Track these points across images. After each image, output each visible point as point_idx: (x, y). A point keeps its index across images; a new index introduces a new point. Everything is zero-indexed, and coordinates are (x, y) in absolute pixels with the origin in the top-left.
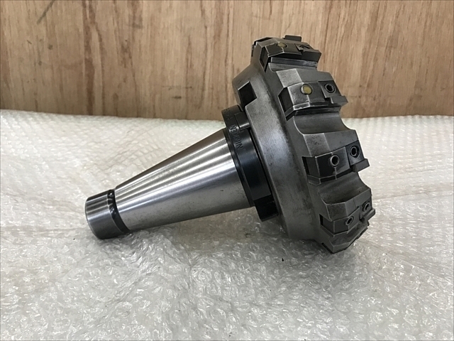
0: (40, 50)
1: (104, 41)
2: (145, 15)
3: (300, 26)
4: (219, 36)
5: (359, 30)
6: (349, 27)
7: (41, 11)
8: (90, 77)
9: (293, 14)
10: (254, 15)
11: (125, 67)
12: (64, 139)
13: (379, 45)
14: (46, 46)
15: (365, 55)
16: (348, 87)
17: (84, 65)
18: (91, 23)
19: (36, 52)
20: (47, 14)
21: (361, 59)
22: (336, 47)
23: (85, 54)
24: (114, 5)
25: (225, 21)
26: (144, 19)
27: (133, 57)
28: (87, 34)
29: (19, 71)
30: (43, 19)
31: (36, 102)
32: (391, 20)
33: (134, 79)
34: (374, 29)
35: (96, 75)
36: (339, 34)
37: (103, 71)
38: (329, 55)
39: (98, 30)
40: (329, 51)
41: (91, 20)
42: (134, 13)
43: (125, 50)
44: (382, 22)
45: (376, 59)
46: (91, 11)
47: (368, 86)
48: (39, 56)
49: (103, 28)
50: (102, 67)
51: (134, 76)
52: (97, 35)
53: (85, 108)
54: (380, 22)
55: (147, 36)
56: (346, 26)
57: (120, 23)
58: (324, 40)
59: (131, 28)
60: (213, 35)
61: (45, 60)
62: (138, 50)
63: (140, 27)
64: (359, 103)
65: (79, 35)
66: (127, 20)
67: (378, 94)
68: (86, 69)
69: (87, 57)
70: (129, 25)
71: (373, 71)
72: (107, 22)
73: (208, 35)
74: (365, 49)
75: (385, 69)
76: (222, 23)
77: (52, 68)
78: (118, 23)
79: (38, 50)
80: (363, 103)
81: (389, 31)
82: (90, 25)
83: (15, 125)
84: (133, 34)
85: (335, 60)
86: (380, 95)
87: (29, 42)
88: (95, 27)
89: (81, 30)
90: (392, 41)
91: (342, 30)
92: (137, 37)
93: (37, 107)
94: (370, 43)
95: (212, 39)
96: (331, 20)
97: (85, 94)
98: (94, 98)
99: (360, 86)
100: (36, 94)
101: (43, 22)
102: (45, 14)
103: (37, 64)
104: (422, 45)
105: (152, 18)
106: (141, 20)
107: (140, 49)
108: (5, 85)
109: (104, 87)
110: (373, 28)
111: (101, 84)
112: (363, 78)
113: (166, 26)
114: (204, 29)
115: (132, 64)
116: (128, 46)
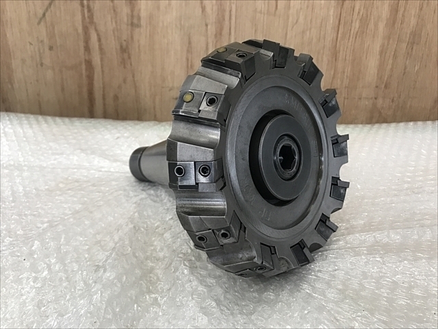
0: (42, 51)
1: (103, 41)
2: (143, 14)
3: (309, 22)
4: (221, 34)
5: (376, 25)
6: (364, 22)
7: (40, 12)
8: (90, 78)
9: (301, 9)
10: (258, 10)
11: (125, 67)
13: (399, 40)
14: (46, 48)
15: (382, 52)
16: (363, 87)
17: (84, 67)
18: (90, 23)
19: (38, 55)
20: (46, 15)
21: (378, 57)
22: (350, 44)
23: (85, 55)
24: (111, 4)
25: (227, 17)
26: (142, 18)
27: (132, 57)
28: (86, 33)
29: (23, 74)
30: (43, 20)
31: (39, 101)
32: (413, 13)
33: (134, 80)
34: (394, 23)
35: (96, 77)
36: (353, 29)
37: (103, 71)
38: (341, 53)
39: (96, 30)
40: (342, 49)
42: (132, 11)
43: (124, 50)
44: (403, 16)
45: (395, 56)
46: (89, 10)
47: (386, 87)
48: (41, 58)
49: (102, 28)
50: (102, 67)
51: (133, 77)
53: (86, 110)
54: (401, 16)
55: (146, 37)
56: (361, 20)
58: (335, 38)
59: (130, 27)
60: (215, 33)
61: (47, 61)
62: (137, 50)
63: (139, 26)
65: (78, 34)
66: (125, 19)
67: (396, 95)
68: (86, 70)
69: (87, 58)
70: (128, 25)
71: (392, 70)
72: (105, 22)
73: (209, 33)
74: (383, 46)
75: (405, 68)
76: (224, 19)
77: (54, 69)
78: (116, 22)
79: (39, 51)
80: (379, 106)
81: (411, 26)
82: (88, 25)
84: (131, 33)
85: (347, 58)
86: (399, 97)
87: (31, 44)
88: (93, 27)
89: (80, 30)
90: (414, 37)
91: (356, 25)
92: (136, 37)
93: (40, 108)
94: (389, 38)
95: (213, 37)
96: (343, 15)
97: (85, 95)
99: (377, 87)
100: (38, 95)
101: (42, 23)
102: (44, 15)
103: (39, 66)
105: (151, 17)
106: (139, 18)
107: (139, 49)
108: (10, 86)
109: (104, 88)
110: (392, 22)
111: (102, 86)
112: (380, 78)
113: (165, 24)
114: (205, 27)
115: (131, 65)
116: (127, 46)
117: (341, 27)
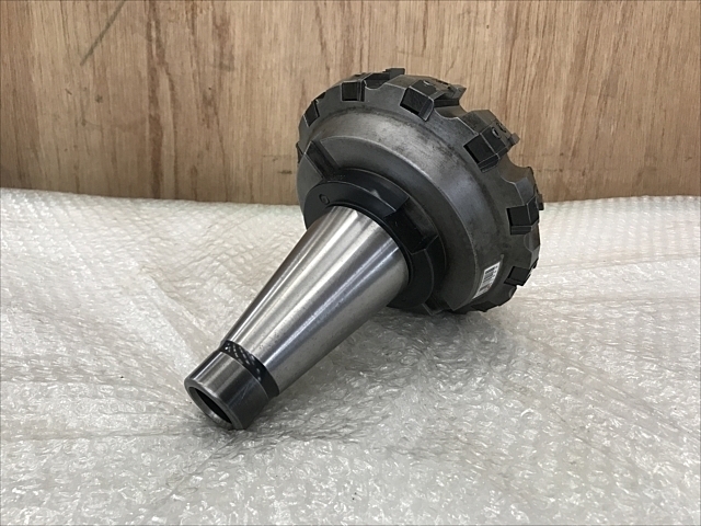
0: (85, 103)
1: (177, 88)
2: (237, 52)
3: (469, 65)
5: (558, 71)
6: (543, 65)
7: (86, 46)
8: (157, 144)
9: (458, 47)
10: (400, 49)
12: (115, 230)
13: (589, 92)
14: (92, 97)
15: (568, 108)
16: (543, 155)
17: (147, 125)
18: (159, 64)
19: (78, 105)
20: (95, 51)
21: (562, 114)
22: (524, 96)
23: (149, 108)
24: (192, 37)
25: (356, 59)
26: (236, 57)
27: (220, 113)
28: (152, 79)
29: (53, 133)
30: (89, 59)
31: (77, 179)
32: (606, 56)
33: (222, 146)
34: (581, 69)
35: (165, 139)
36: (527, 76)
37: (176, 133)
38: (513, 107)
39: (168, 74)
40: (514, 102)
41: (158, 60)
42: (222, 48)
43: (209, 102)
44: (593, 59)
45: (584, 114)
46: (159, 46)
47: (574, 154)
48: (83, 113)
49: (176, 71)
50: (175, 127)
51: (221, 141)
52: (167, 81)
53: (148, 188)
54: (589, 59)
55: (241, 83)
56: (537, 64)
57: (201, 62)
58: (504, 87)
59: (217, 70)
61: (92, 118)
62: (228, 103)
63: (230, 68)
64: (560, 179)
65: (141, 80)
66: (212, 60)
67: (588, 166)
68: (151, 129)
69: (153, 114)
70: (215, 67)
71: (581, 131)
72: (182, 62)
73: (331, 79)
74: (567, 98)
75: (598, 128)
76: (352, 61)
77: (101, 130)
78: (198, 63)
79: (81, 101)
80: (566, 179)
81: (604, 72)
82: (156, 66)
83: (46, 212)
84: (220, 78)
85: (522, 116)
86: (592, 168)
87: (69, 92)
88: (164, 69)
89: (145, 73)
90: (608, 87)
91: (532, 70)
92: (226, 84)
93: (78, 186)
94: (575, 90)
96: (515, 57)
97: (148, 168)
98: (162, 175)
99: (562, 154)
100: (76, 168)
101: (88, 63)
102: (91, 51)
103: (79, 124)
104: (656, 92)
105: (248, 55)
106: (232, 58)
107: (230, 101)
108: (32, 155)
109: (176, 157)
110: (578, 68)
111: (173, 153)
112: (566, 142)
113: (269, 67)
114: (324, 72)
115: (218, 124)
116: (213, 98)
117: (512, 72)
